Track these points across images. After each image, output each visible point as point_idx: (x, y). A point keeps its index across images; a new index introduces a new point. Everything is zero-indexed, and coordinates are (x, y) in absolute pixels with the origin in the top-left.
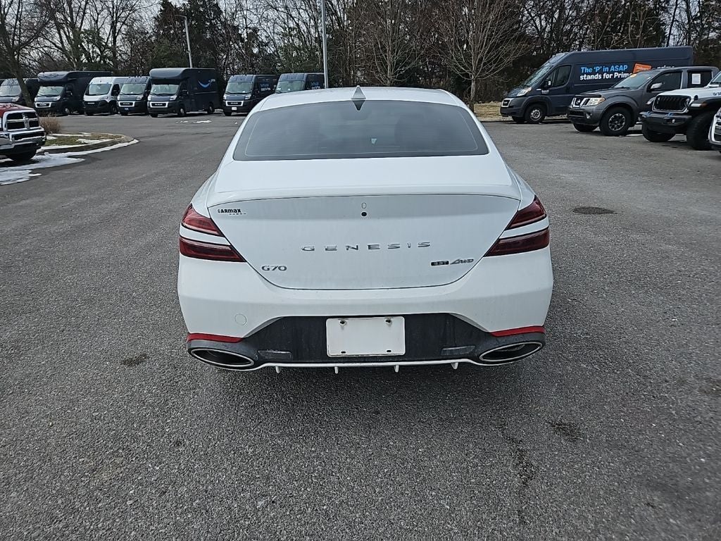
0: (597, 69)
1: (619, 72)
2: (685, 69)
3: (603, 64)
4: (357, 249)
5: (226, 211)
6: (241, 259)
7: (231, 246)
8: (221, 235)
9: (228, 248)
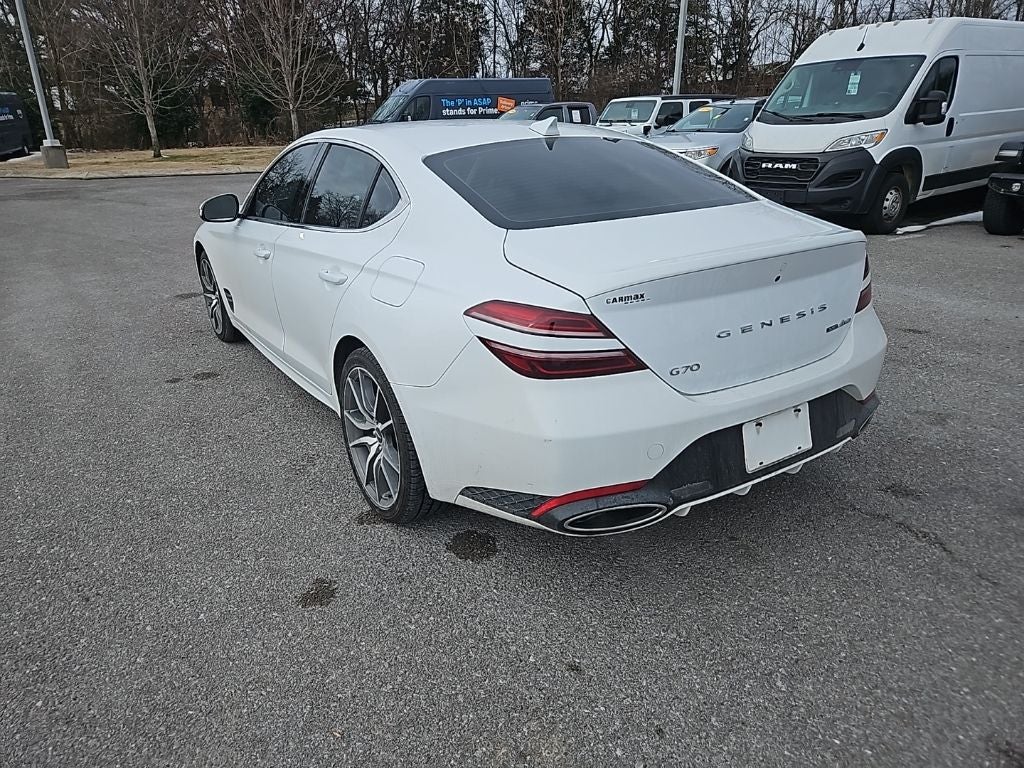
0: (460, 102)
1: (484, 107)
2: (565, 104)
3: (465, 97)
4: (771, 325)
5: (621, 299)
6: (642, 366)
7: (627, 350)
8: (609, 335)
9: (621, 354)
